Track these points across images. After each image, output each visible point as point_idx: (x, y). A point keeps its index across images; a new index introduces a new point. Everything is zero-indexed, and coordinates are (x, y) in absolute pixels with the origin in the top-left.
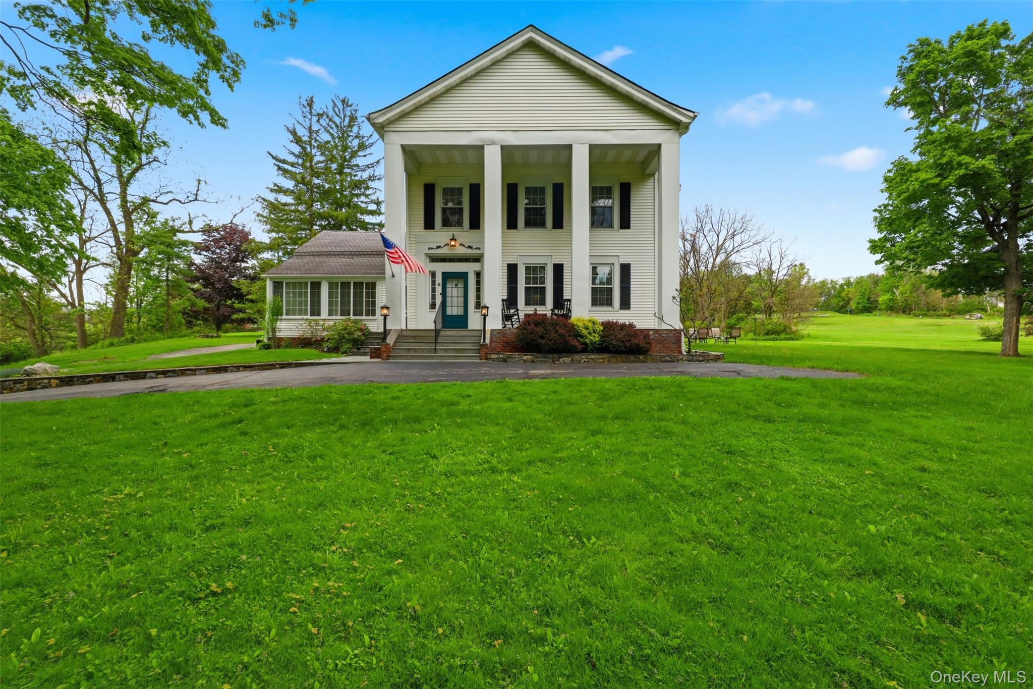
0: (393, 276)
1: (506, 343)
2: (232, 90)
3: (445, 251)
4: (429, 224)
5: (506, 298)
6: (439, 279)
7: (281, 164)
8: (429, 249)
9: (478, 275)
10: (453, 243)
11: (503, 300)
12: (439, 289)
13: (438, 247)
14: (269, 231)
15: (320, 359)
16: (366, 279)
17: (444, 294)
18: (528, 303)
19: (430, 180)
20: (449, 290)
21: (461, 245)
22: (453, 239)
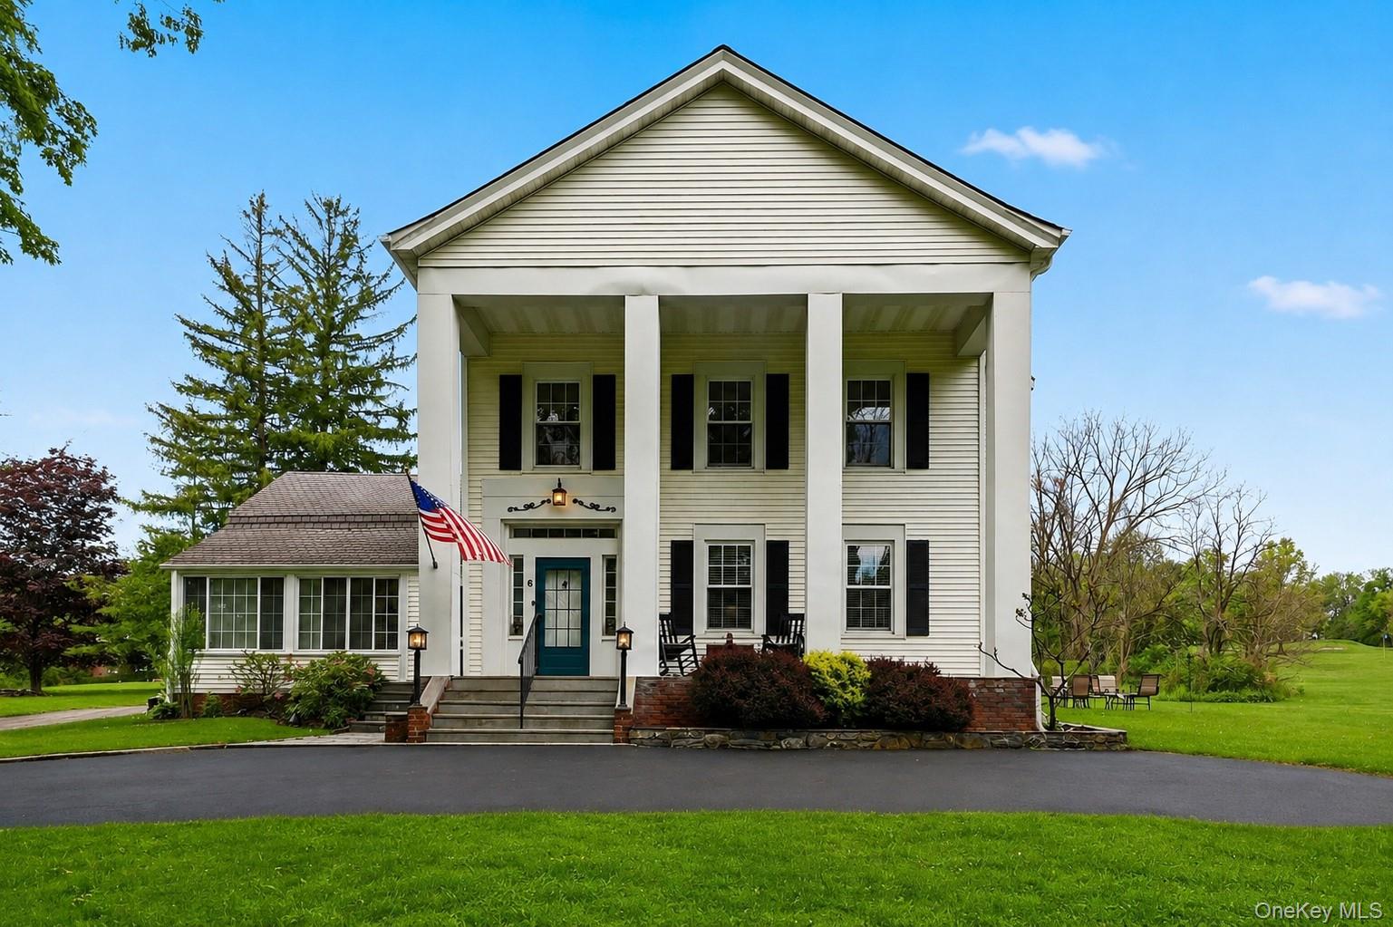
0: (435, 566)
1: (668, 706)
2: (69, 183)
3: (543, 514)
4: (510, 460)
5: (668, 611)
6: (529, 572)
7: (198, 336)
8: (510, 510)
9: (611, 563)
10: (559, 498)
11: (662, 617)
12: (529, 595)
13: (530, 506)
14: (176, 474)
15: (283, 739)
16: (377, 571)
17: (539, 603)
18: (713, 623)
19: (510, 368)
20: (550, 594)
21: (575, 501)
22: (559, 490)
